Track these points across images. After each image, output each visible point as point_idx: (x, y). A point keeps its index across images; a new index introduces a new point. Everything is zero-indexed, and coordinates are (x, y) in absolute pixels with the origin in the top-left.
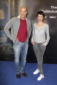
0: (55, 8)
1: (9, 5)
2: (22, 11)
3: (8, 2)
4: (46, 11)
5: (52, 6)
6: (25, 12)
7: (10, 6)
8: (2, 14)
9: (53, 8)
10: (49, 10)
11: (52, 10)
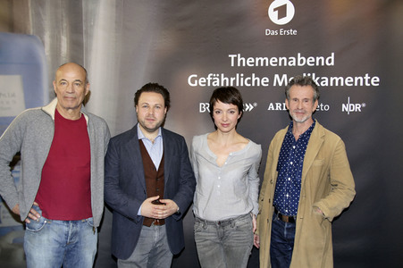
0: (249, 62)
1: (47, 54)
2: (63, 82)
3: (43, 42)
4: (209, 78)
5: (233, 56)
6: (77, 83)
7: (49, 59)
8: (13, 95)
9: (239, 65)
10: (222, 75)
11: (238, 75)
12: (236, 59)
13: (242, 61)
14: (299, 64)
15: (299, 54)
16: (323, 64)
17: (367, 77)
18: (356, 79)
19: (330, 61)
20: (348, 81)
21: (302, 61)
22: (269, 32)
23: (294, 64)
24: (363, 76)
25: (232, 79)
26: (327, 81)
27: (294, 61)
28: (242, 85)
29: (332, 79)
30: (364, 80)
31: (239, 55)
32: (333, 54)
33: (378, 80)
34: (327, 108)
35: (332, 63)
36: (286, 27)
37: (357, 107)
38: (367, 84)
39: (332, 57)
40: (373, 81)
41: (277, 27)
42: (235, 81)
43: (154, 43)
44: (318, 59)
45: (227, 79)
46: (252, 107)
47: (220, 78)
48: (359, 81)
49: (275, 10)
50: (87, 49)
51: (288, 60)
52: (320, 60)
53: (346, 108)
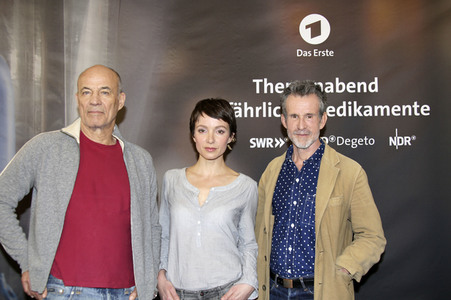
0: (278, 88)
1: (14, 77)
5: (258, 81)
6: (105, 91)
7: (17, 83)
9: (266, 92)
10: (246, 104)
11: (264, 104)
12: (262, 85)
13: (269, 87)
14: (338, 91)
15: (337, 79)
16: (365, 91)
17: (416, 106)
18: (404, 107)
19: (373, 87)
20: (395, 110)
21: (341, 88)
22: (301, 53)
23: (332, 91)
24: (412, 104)
25: (258, 109)
26: (370, 110)
27: (332, 87)
28: (270, 115)
29: (376, 108)
30: (413, 109)
31: (266, 80)
32: (376, 79)
33: (428, 109)
34: (372, 142)
35: (376, 90)
36: (321, 47)
37: (407, 141)
38: (417, 114)
39: (376, 83)
40: (422, 110)
41: (311, 47)
42: (261, 112)
43: (160, 64)
44: (359, 84)
45: (251, 108)
46: (283, 143)
47: (242, 107)
48: (407, 109)
49: (307, 27)
50: (69, 72)
51: (325, 86)
52: (362, 86)
53: (394, 141)
